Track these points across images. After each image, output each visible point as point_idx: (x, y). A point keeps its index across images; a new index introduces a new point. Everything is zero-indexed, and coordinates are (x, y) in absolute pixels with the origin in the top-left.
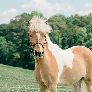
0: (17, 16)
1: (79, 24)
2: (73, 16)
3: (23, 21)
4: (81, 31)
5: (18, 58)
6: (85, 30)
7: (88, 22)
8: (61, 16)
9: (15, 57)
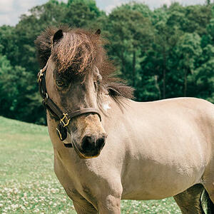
0: (37, 7)
1: (181, 24)
2: (168, 7)
3: (51, 20)
4: (187, 42)
5: (39, 105)
6: (196, 40)
7: (203, 19)
8: (139, 6)
9: (33, 103)
